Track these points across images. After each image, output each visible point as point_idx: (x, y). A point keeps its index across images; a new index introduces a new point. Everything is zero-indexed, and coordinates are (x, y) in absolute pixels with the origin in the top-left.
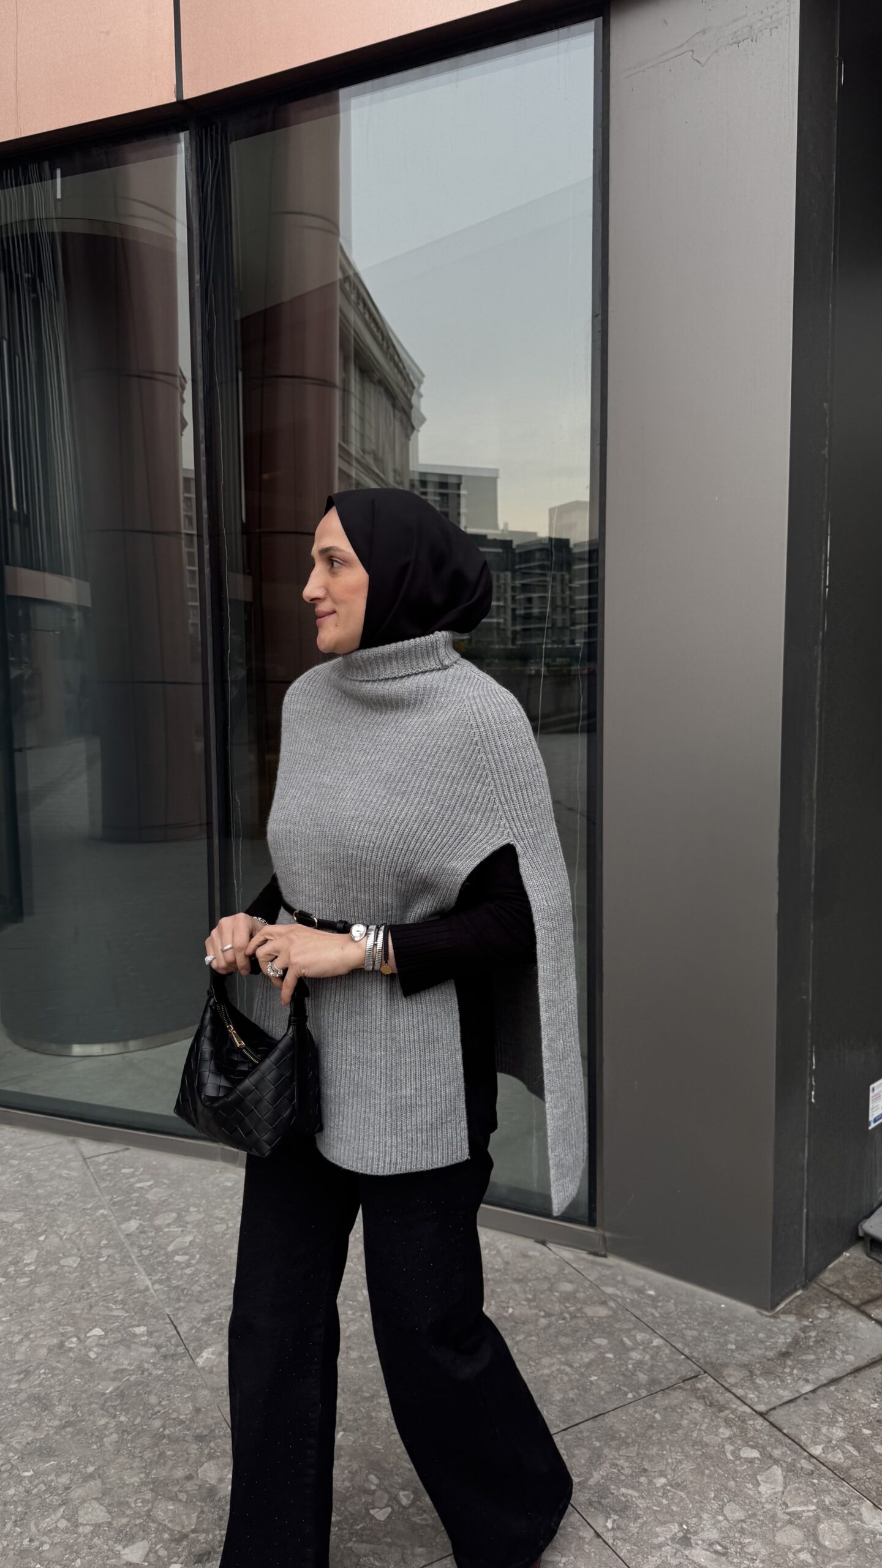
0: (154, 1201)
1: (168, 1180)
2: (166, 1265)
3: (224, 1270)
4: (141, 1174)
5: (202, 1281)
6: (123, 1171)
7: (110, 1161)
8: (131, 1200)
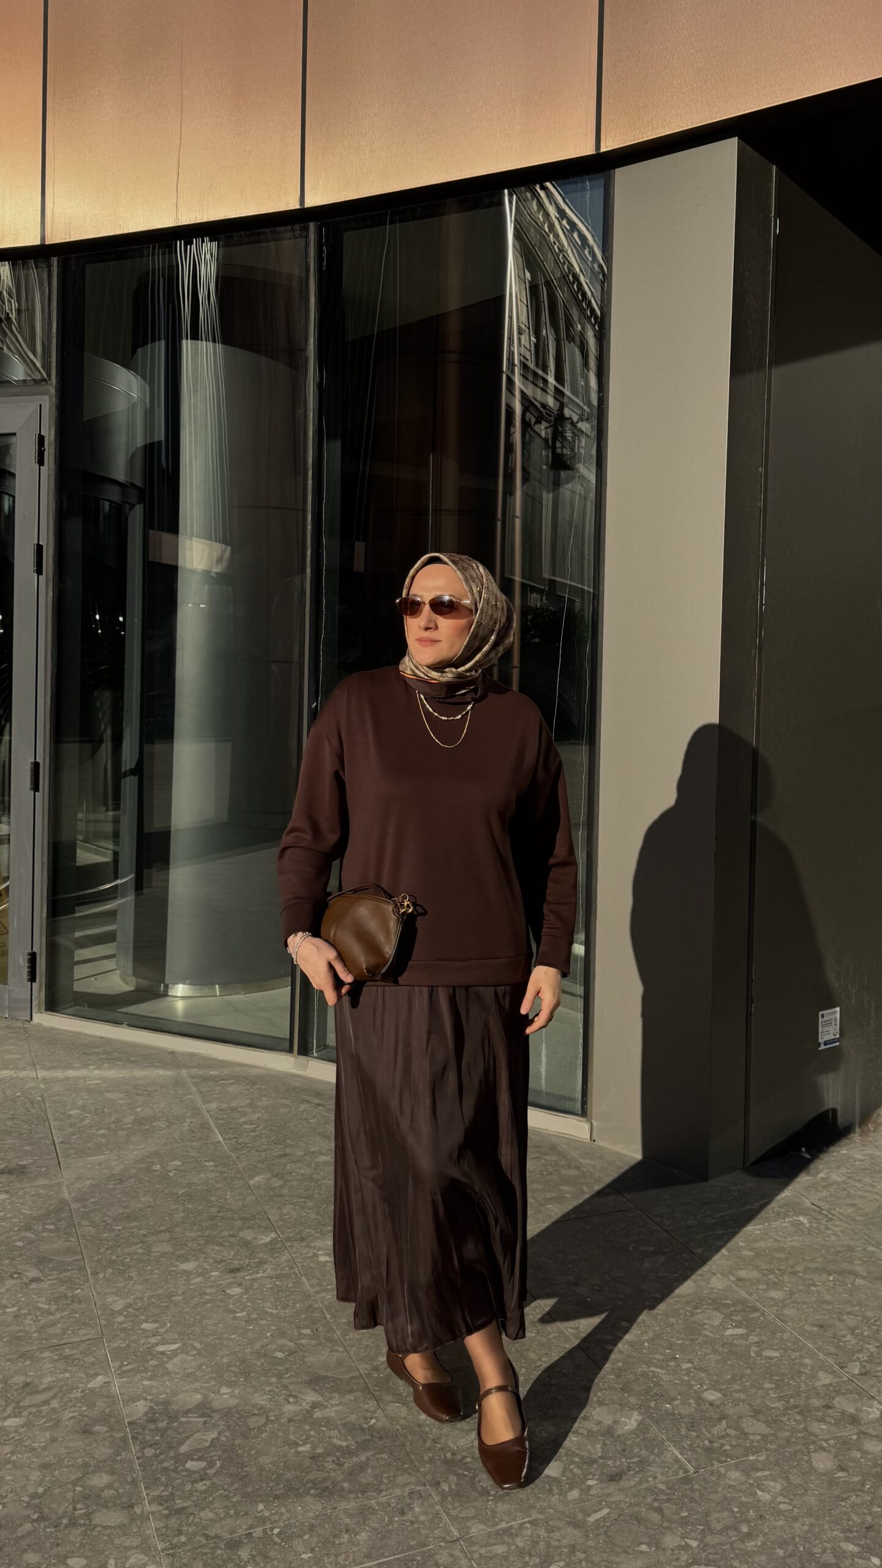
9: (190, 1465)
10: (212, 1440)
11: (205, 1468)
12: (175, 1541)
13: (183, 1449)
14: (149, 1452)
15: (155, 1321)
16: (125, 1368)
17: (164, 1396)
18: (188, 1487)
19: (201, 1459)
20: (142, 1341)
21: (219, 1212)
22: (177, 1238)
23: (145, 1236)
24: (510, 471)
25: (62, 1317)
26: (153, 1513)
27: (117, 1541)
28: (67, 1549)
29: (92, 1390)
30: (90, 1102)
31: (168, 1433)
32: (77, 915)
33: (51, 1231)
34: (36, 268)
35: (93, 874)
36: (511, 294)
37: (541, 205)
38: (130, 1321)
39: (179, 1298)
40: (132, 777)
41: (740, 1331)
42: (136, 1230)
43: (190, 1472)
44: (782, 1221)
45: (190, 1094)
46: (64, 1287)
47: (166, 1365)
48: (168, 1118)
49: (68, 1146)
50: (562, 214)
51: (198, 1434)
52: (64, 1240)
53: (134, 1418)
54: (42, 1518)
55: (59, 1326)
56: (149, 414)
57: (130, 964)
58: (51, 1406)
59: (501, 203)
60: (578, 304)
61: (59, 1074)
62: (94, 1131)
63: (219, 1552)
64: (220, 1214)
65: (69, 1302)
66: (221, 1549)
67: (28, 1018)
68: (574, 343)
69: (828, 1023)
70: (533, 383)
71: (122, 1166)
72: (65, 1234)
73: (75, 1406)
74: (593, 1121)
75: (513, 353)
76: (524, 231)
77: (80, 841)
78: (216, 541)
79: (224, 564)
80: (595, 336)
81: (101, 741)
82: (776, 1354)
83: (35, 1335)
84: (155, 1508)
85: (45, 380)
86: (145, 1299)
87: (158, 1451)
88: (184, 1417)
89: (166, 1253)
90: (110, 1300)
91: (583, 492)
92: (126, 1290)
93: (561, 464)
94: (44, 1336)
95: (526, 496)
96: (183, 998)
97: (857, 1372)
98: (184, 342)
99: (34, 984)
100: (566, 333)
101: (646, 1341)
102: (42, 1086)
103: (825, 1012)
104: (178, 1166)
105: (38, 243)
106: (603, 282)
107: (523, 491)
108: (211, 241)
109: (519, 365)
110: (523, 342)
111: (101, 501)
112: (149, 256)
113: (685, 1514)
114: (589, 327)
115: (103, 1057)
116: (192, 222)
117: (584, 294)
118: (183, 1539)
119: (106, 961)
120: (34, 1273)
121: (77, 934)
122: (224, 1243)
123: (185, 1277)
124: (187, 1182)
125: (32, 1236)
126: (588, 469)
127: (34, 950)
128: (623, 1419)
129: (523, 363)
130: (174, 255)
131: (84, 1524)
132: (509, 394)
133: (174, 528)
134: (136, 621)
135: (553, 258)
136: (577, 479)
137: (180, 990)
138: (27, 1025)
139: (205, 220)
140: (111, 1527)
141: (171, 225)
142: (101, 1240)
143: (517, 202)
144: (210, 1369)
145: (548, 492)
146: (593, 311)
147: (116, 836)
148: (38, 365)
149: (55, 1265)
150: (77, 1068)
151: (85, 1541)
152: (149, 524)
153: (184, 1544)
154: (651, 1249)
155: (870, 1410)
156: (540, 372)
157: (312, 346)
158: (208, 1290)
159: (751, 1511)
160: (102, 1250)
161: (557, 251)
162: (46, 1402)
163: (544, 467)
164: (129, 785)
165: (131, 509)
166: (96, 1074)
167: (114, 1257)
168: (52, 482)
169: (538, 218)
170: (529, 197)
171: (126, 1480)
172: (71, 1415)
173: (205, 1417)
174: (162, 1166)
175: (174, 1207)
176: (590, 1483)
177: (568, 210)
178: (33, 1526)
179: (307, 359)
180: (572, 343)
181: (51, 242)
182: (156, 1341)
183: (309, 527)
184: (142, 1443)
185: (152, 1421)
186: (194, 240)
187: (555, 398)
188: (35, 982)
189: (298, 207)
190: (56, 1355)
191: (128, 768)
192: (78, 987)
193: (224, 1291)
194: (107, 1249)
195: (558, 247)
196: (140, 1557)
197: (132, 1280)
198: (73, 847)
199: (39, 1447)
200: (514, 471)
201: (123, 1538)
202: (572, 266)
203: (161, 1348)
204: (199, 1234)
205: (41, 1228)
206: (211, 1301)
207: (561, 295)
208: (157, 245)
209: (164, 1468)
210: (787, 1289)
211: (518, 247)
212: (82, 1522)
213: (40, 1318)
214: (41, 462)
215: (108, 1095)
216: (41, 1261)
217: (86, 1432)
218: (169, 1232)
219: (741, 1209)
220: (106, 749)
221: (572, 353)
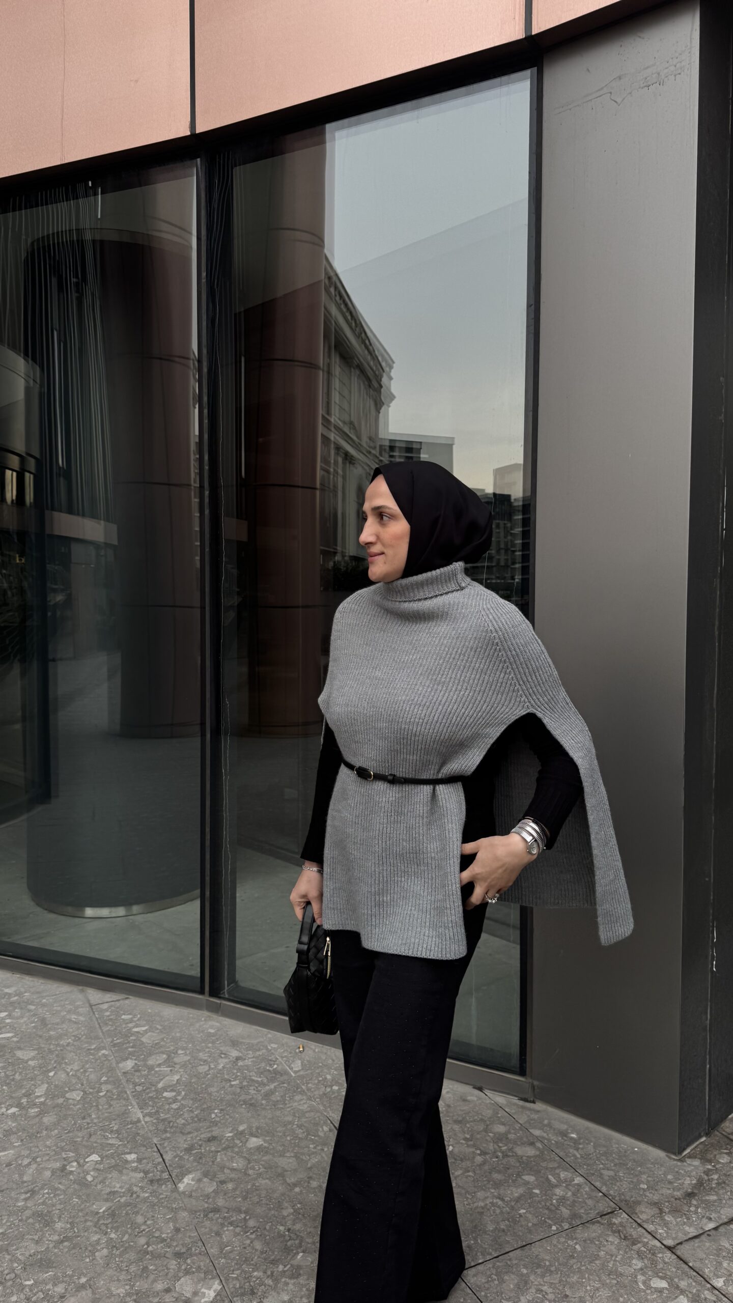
0: (148, 1044)
1: (161, 1026)
2: (156, 1100)
3: (205, 1106)
4: (138, 1020)
5: (186, 1115)
6: (123, 1017)
7: (113, 1008)
8: (129, 1042)
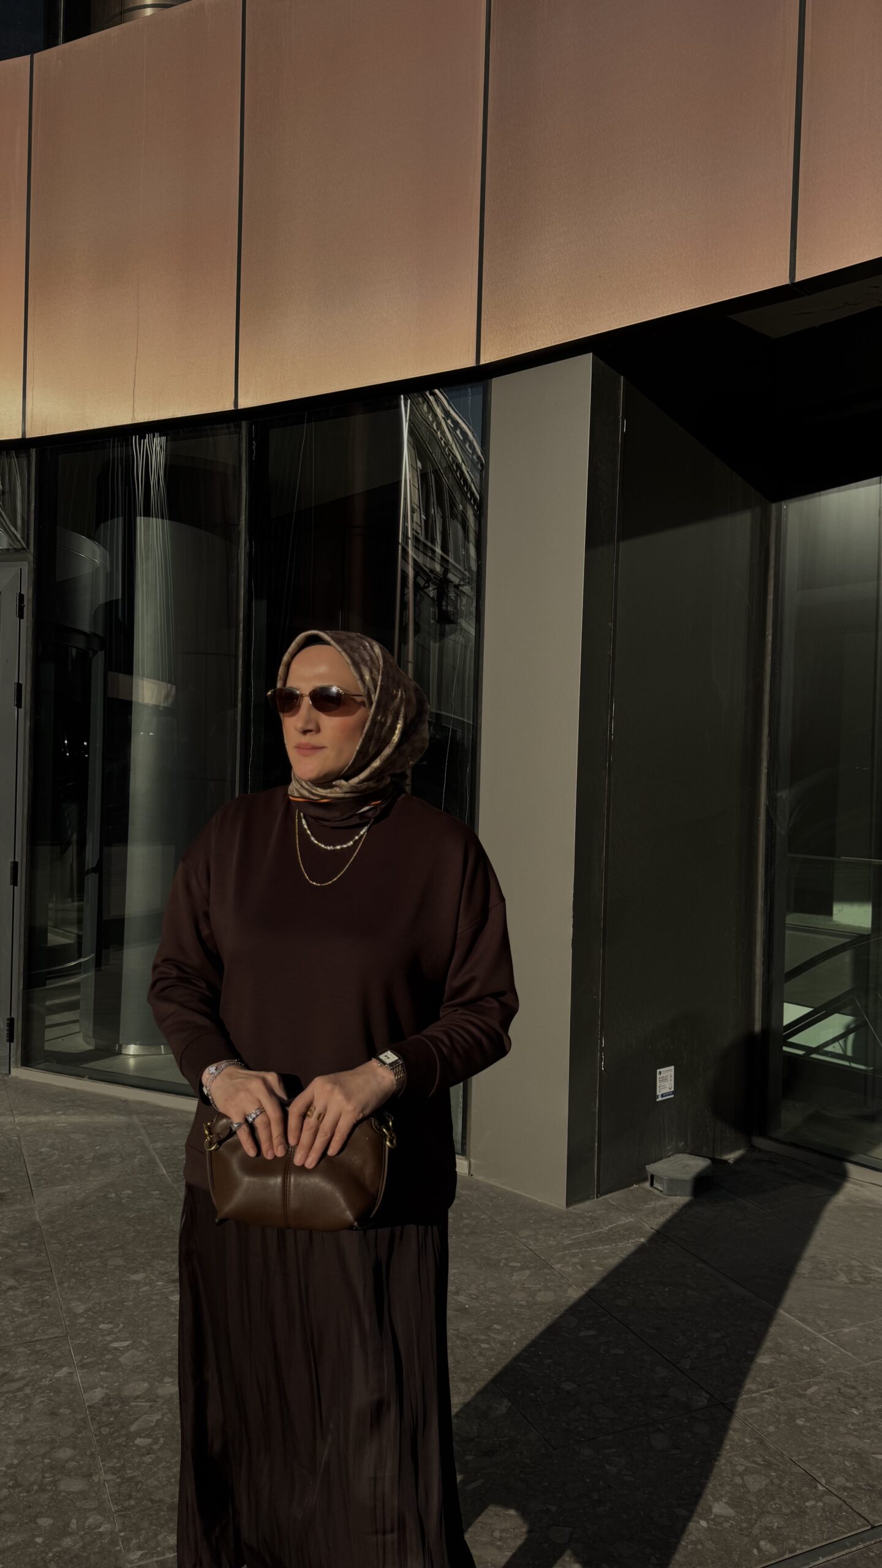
9: (138, 1441)
10: (157, 1421)
11: (150, 1445)
12: (126, 1504)
13: (133, 1428)
14: (105, 1431)
15: (110, 1323)
16: (85, 1361)
17: (117, 1384)
18: (137, 1460)
19: (148, 1436)
20: (100, 1338)
21: (163, 1232)
22: (129, 1254)
23: (102, 1252)
24: (404, 624)
25: (34, 1319)
26: (108, 1481)
27: (78, 1504)
28: (38, 1511)
29: (58, 1379)
30: (57, 1141)
31: (121, 1414)
32: (47, 987)
33: (25, 1247)
34: (16, 458)
35: (60, 953)
36: (406, 481)
37: (430, 408)
38: (90, 1322)
39: (130, 1303)
40: (93, 874)
41: (592, 1333)
42: (95, 1247)
43: (139, 1447)
44: (626, 1242)
45: (140, 1135)
46: (36, 1294)
47: (120, 1359)
48: (121, 1154)
49: (39, 1178)
50: (447, 414)
51: (145, 1416)
52: (36, 1255)
53: (94, 1402)
54: (17, 1485)
55: (31, 1326)
56: (110, 577)
57: (91, 1027)
58: (25, 1392)
59: (398, 406)
60: (461, 488)
61: (33, 1119)
62: (61, 1165)
63: (162, 1513)
64: (164, 1234)
65: (40, 1306)
66: (164, 1511)
67: (7, 1072)
68: (457, 520)
69: (665, 1079)
70: (424, 553)
71: (83, 1194)
72: (37, 1250)
73: (44, 1392)
74: (471, 1159)
75: (407, 528)
76: (416, 429)
77: (51, 926)
78: (163, 681)
79: (170, 701)
80: (475, 515)
81: (69, 844)
82: (622, 1352)
83: (11, 1333)
84: (109, 1477)
85: (24, 549)
86: (102, 1304)
87: (112, 1430)
88: (133, 1402)
89: (119, 1266)
90: (72, 1305)
91: (464, 642)
92: (86, 1297)
93: (446, 619)
94: (19, 1334)
95: (417, 645)
96: (134, 1056)
97: (688, 1367)
98: (138, 518)
99: (12, 1043)
100: (450, 512)
101: (514, 1340)
102: (18, 1128)
103: (662, 1070)
104: (130, 1194)
105: (20, 437)
106: (481, 471)
107: (415, 641)
108: (160, 436)
109: (412, 538)
110: (415, 520)
111: (70, 648)
112: (110, 448)
113: (546, 1484)
114: (469, 507)
115: (68, 1104)
116: (146, 421)
117: (465, 480)
118: (132, 1502)
119: (71, 1025)
120: (11, 1282)
121: (48, 1003)
122: (168, 1258)
123: (135, 1286)
124: (137, 1207)
125: (10, 1251)
126: (469, 624)
127: (12, 1016)
128: (495, 1405)
129: (416, 536)
130: (130, 447)
131: (51, 1490)
132: (403, 561)
133: (129, 670)
134: (98, 745)
135: (440, 451)
136: (459, 632)
137: (132, 1049)
138: (6, 1078)
139: (156, 419)
140: (74, 1493)
141: (129, 423)
142: (65, 1255)
143: (411, 406)
144: (155, 1362)
145: (435, 642)
146: (472, 494)
147: (80, 922)
148: (19, 536)
149: (28, 1275)
150: (45, 1114)
151: (51, 1504)
152: (108, 667)
153: (133, 1507)
154: (519, 1265)
155: (699, 1398)
156: (429, 544)
157: (243, 522)
158: (154, 1297)
159: (601, 1482)
160: (67, 1263)
161: (443, 445)
162: (20, 1389)
163: (432, 621)
164: (91, 881)
165: (94, 655)
166: (64, 1120)
167: (77, 1270)
168: (30, 632)
169: (429, 418)
170: (421, 401)
171: (86, 1454)
172: (42, 1399)
173: (151, 1402)
174: (116, 1195)
175: (127, 1228)
176: (469, 1458)
177: (452, 412)
178: (10, 1492)
179: (239, 533)
180: (455, 520)
181: (30, 437)
182: (111, 1339)
183: (240, 670)
184: (98, 1423)
185: (108, 1405)
186: (147, 435)
187: (441, 565)
188: (13, 1042)
189: (233, 408)
190: (29, 1350)
191: (90, 867)
192: (48, 1047)
193: (167, 1298)
194: (71, 1263)
195: (444, 443)
196: (97, 1518)
197: (91, 1288)
198: (44, 932)
199: (14, 1425)
200: (407, 624)
201: (84, 1501)
202: (456, 457)
203: (115, 1345)
204: (147, 1250)
205: (16, 1245)
206: (157, 1306)
207: (447, 480)
208: (116, 439)
209: (117, 1443)
210: (630, 1298)
211: (411, 440)
212: (49, 1488)
213: (16, 1319)
214: (21, 616)
215: (72, 1136)
216: (17, 1272)
217: (53, 1414)
218: (122, 1248)
219: (593, 1232)
220: (72, 851)
221: (455, 527)
